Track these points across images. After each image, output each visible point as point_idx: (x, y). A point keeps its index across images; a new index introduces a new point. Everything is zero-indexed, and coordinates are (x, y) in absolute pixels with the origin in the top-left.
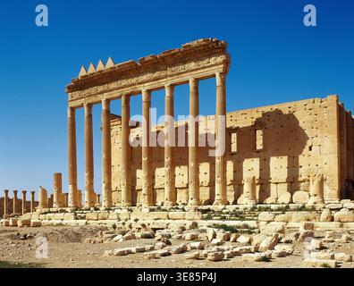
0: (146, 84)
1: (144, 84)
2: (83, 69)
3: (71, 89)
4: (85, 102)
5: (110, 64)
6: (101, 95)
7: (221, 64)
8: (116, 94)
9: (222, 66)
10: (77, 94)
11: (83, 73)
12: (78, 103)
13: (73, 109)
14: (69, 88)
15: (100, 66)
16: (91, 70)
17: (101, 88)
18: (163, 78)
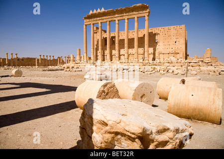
1: (117, 17)
2: (91, 11)
3: (86, 18)
4: (92, 23)
5: (103, 10)
6: (99, 21)
8: (105, 21)
9: (148, 13)
10: (88, 20)
11: (91, 12)
12: (89, 23)
13: (86, 25)
14: (85, 18)
15: (99, 11)
16: (95, 12)
17: (98, 19)
18: (124, 16)
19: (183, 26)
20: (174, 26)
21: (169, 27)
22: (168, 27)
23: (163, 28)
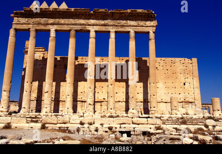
0: (95, 27)
7: (154, 27)
9: (155, 28)
10: (23, 21)
12: (25, 26)
15: (54, 5)
18: (110, 26)
19: (195, 60)
20: (180, 59)
21: (173, 59)
22: (171, 59)
23: (163, 59)
